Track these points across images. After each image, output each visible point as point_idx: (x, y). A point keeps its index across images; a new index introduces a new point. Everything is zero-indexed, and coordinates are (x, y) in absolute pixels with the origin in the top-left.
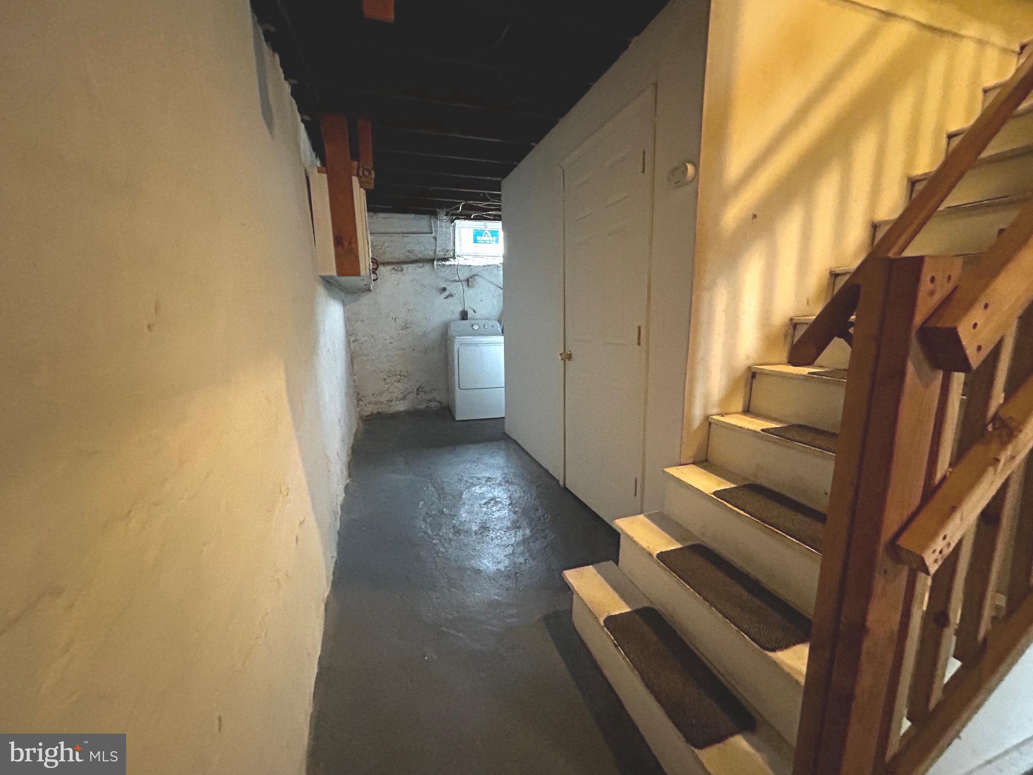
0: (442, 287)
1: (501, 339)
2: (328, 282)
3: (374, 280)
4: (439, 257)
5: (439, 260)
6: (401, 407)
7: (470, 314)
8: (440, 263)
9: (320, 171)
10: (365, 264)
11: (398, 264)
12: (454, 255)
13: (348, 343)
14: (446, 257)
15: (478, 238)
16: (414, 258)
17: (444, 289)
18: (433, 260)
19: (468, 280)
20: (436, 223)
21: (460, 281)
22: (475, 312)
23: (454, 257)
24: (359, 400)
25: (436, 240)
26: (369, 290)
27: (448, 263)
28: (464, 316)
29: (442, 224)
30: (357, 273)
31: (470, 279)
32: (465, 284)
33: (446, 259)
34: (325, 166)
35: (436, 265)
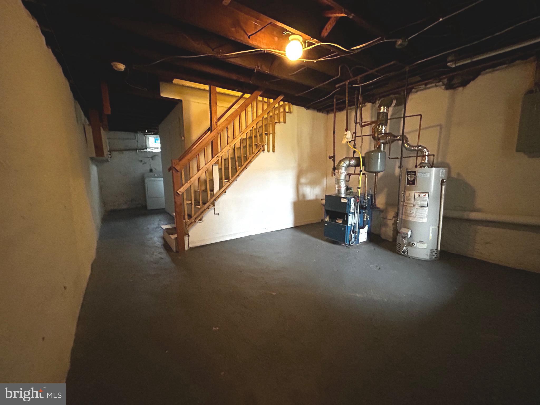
0: (141, 160)
1: (162, 179)
2: (92, 159)
3: (110, 157)
4: (140, 148)
5: (139, 149)
6: (124, 207)
7: (154, 170)
8: (140, 151)
9: (89, 125)
10: (106, 152)
11: (121, 151)
12: (146, 148)
13: (99, 182)
14: (143, 148)
15: (157, 141)
16: (128, 148)
17: (142, 161)
18: (136, 150)
19: (152, 158)
20: (138, 135)
21: (148, 158)
22: (156, 169)
23: (146, 149)
24: (105, 205)
25: (138, 142)
26: (108, 161)
27: (144, 151)
28: (151, 171)
29: (140, 136)
30: (104, 156)
31: (153, 157)
32: (150, 159)
33: (143, 149)
34: (90, 124)
35: (138, 152)
